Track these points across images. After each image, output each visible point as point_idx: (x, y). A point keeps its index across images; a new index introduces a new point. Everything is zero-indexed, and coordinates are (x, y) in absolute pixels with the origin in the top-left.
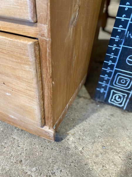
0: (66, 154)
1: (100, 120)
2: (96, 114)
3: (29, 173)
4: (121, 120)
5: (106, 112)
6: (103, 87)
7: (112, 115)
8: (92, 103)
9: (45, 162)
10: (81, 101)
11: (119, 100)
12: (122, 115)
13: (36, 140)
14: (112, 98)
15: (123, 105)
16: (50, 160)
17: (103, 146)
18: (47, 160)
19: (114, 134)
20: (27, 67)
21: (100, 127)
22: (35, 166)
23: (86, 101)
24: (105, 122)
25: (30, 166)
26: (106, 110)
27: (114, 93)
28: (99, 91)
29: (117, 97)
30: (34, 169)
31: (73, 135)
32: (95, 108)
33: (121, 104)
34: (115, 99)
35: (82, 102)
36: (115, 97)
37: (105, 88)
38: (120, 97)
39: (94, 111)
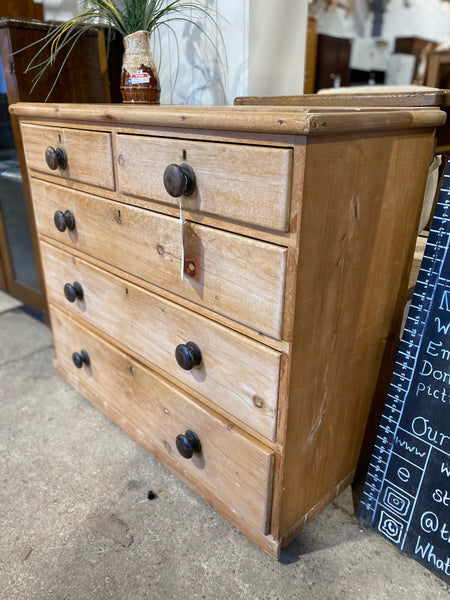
0: (289, 583)
1: (354, 554)
2: (352, 544)
3: (241, 587)
4: (388, 564)
5: (370, 546)
6: (370, 502)
7: (377, 553)
8: (354, 523)
9: (261, 582)
10: (336, 515)
11: (393, 531)
12: (395, 559)
13: (255, 552)
14: (382, 524)
15: (398, 541)
16: (268, 583)
17: (342, 591)
18: (264, 581)
19: (366, 581)
20: (262, 470)
21: (350, 565)
22: (249, 582)
23: (345, 517)
24: (361, 559)
25: (243, 580)
26: (371, 541)
27: (385, 517)
28: (365, 507)
29: (390, 525)
30: (247, 585)
31: (307, 562)
32: (355, 533)
33: (396, 538)
34: (387, 528)
35: (336, 517)
36: (388, 523)
37: (373, 503)
38: (393, 527)
39: (350, 537)
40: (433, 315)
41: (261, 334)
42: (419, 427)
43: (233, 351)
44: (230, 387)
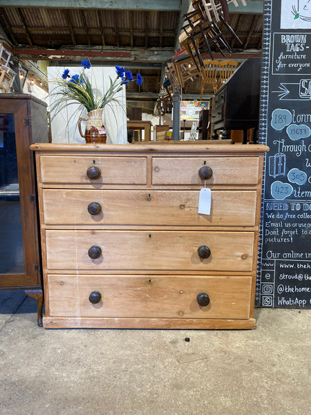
6: (257, 296)
11: (268, 302)
15: (271, 305)
27: (264, 298)
34: (266, 302)
38: (268, 300)
40: (265, 213)
41: (244, 227)
42: (269, 254)
43: (230, 240)
44: (228, 257)
